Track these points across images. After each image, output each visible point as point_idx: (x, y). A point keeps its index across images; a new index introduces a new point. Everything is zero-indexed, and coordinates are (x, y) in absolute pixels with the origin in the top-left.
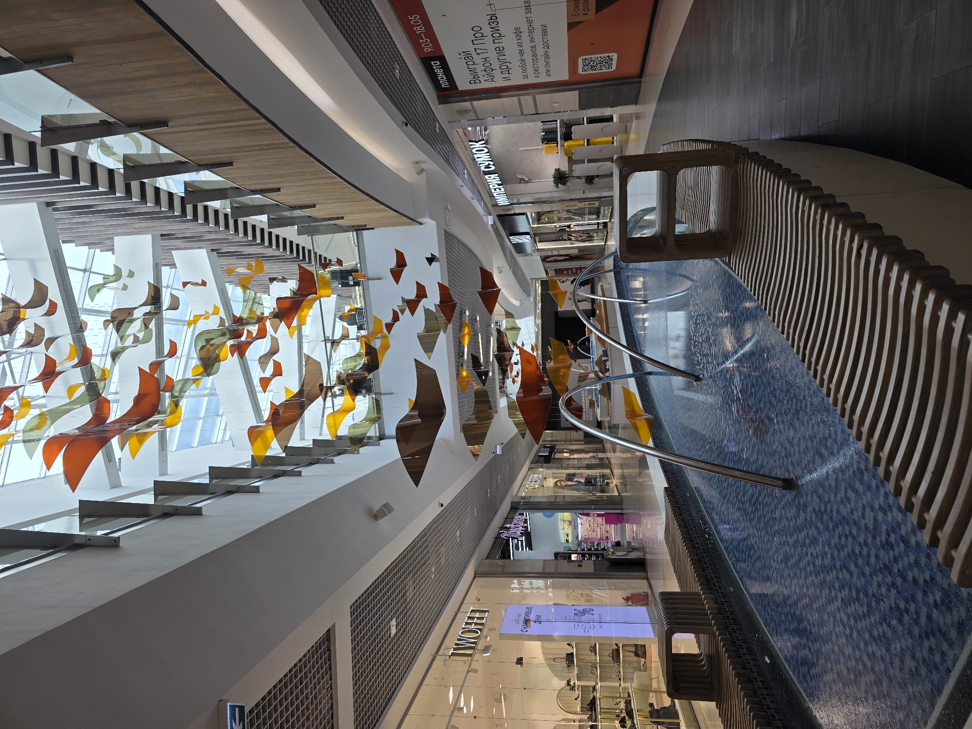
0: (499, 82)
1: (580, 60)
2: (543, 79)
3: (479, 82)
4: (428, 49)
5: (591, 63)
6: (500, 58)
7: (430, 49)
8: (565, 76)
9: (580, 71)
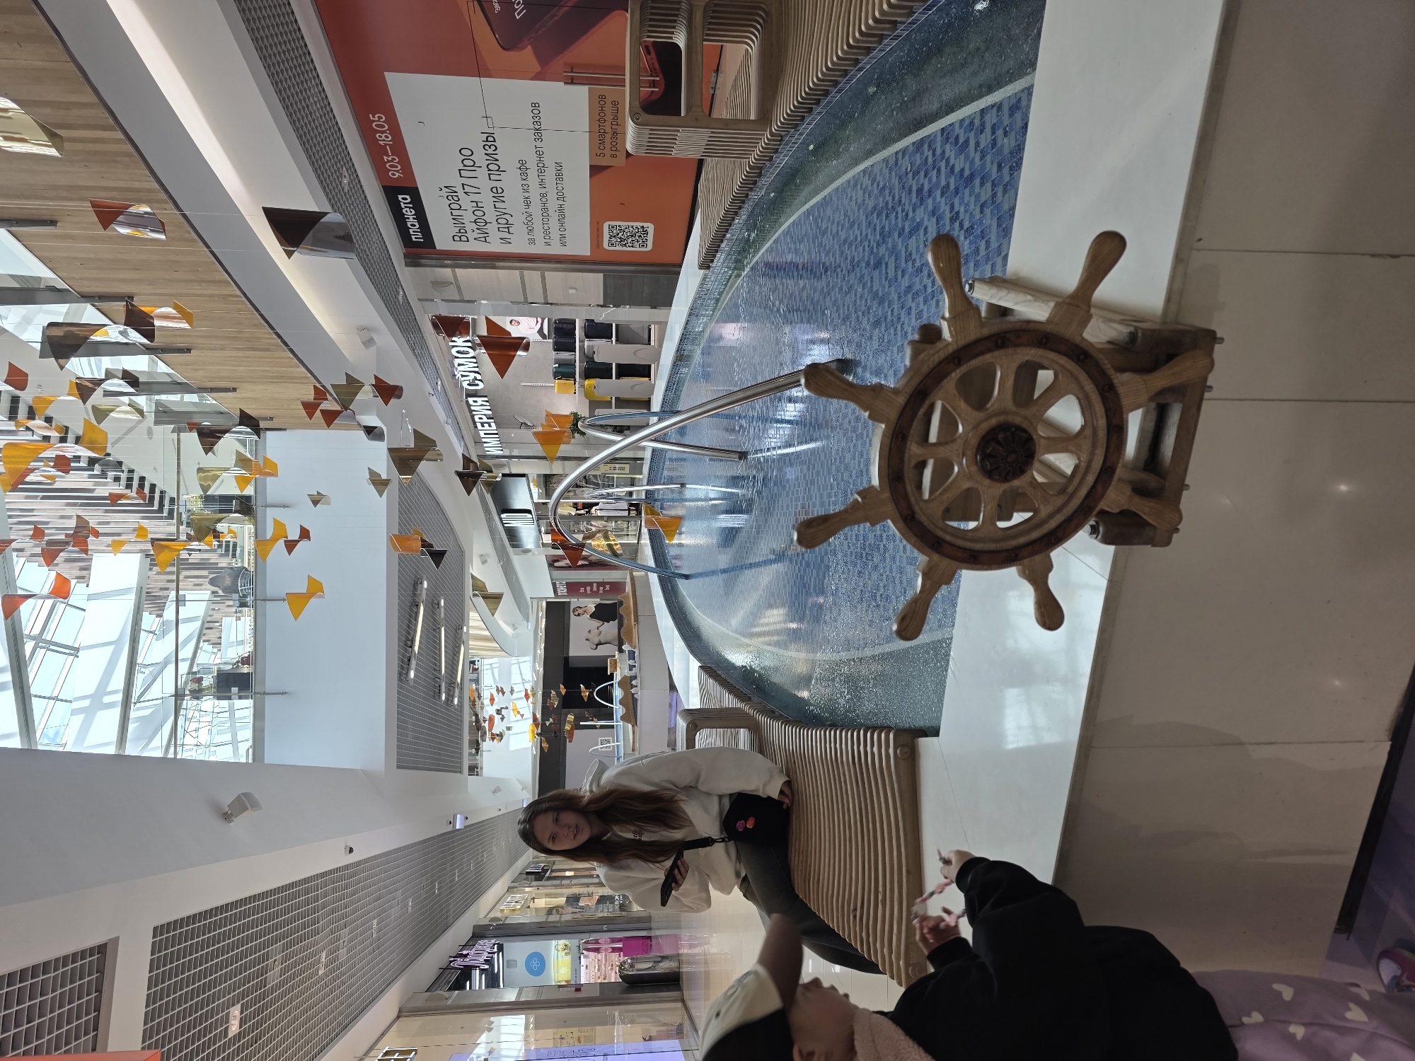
0: (495, 246)
1: (606, 226)
2: (555, 249)
3: (465, 239)
4: (396, 174)
5: (621, 234)
6: (498, 205)
7: (397, 174)
8: (584, 249)
9: (606, 245)
